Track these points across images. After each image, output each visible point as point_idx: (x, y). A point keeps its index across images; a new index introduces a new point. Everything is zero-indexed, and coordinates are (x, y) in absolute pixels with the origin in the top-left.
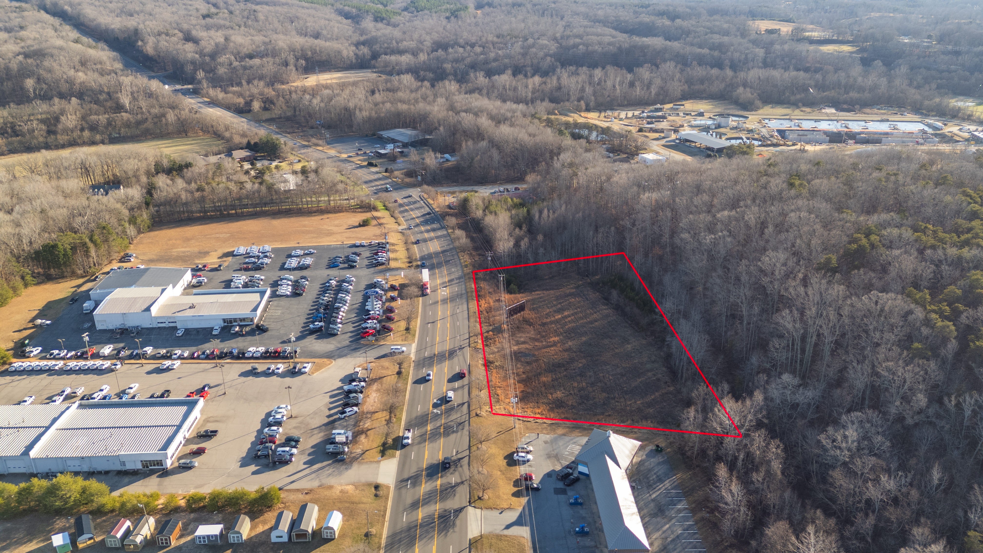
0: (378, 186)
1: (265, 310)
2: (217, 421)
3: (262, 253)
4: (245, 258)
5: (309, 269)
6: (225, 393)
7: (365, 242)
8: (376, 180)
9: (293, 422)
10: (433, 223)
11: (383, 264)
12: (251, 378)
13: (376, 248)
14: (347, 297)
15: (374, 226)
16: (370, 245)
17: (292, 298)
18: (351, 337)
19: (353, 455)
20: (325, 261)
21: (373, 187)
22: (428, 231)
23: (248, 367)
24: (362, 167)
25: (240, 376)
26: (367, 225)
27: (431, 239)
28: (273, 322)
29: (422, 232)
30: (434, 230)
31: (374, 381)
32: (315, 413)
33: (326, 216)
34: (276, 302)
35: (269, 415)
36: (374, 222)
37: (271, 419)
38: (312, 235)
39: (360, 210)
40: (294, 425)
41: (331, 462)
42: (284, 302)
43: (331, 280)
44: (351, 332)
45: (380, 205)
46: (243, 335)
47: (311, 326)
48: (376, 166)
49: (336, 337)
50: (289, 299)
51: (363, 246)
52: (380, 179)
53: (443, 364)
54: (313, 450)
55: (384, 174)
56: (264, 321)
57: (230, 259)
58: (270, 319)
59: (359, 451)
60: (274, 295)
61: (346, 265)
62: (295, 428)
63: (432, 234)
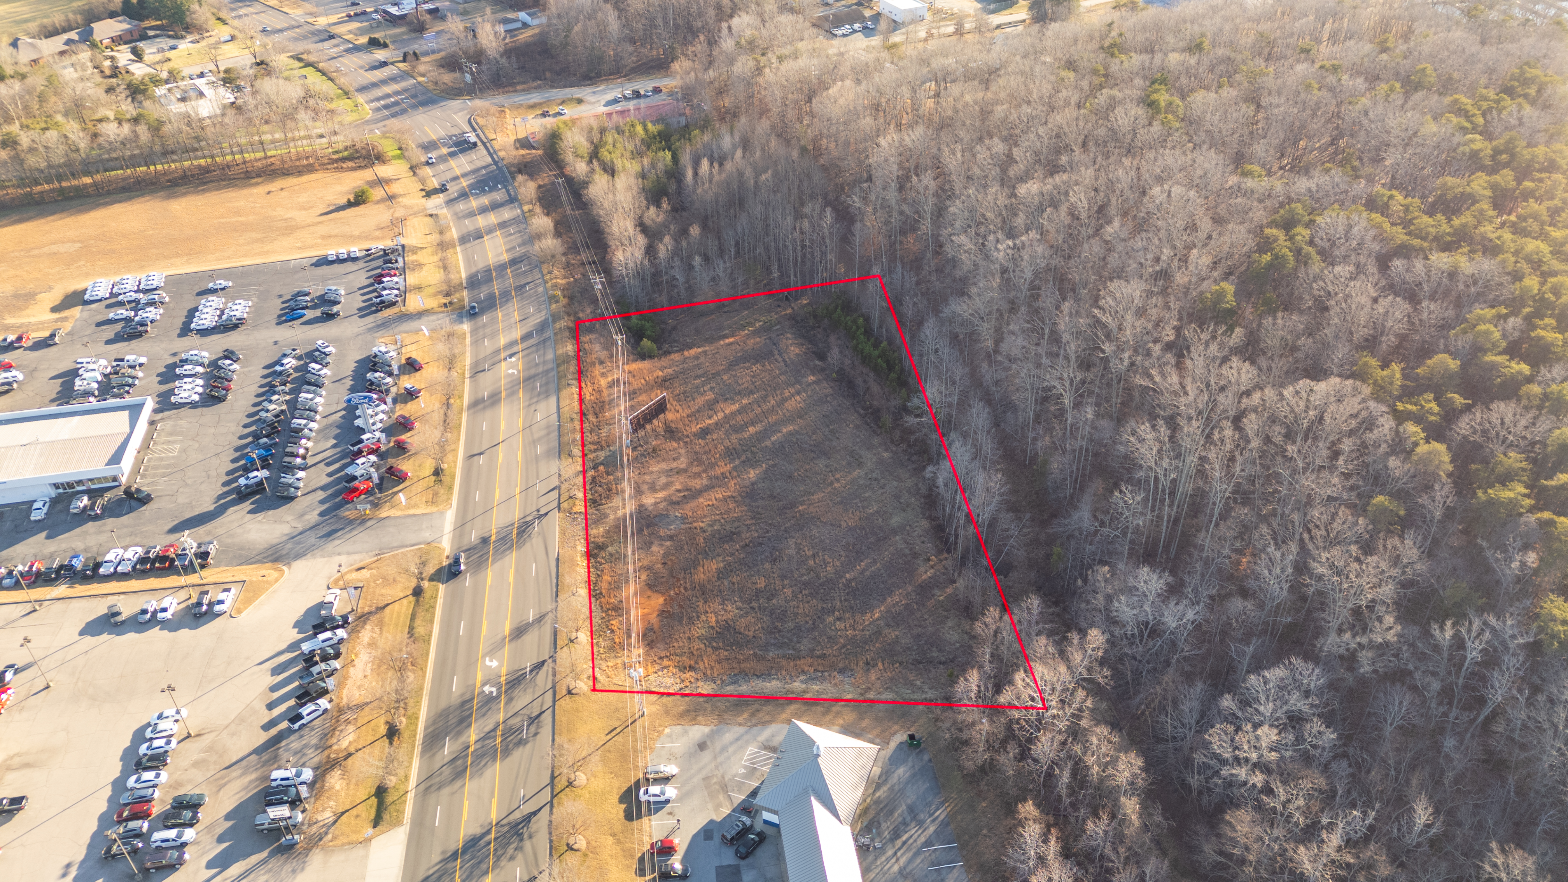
0: (388, 96)
1: (146, 446)
2: (27, 765)
3: (146, 291)
4: (108, 306)
5: (242, 328)
6: (48, 687)
7: (356, 250)
8: (384, 82)
9: (193, 750)
10: (493, 189)
11: (393, 304)
12: (105, 636)
13: (379, 262)
14: (318, 399)
15: (378, 202)
16: (368, 255)
17: (205, 410)
18: (322, 502)
19: (314, 829)
20: (275, 307)
21: (378, 99)
22: (483, 210)
23: (100, 608)
24: (357, 49)
25: (82, 633)
26: (364, 202)
27: (490, 231)
28: (164, 475)
29: (471, 214)
30: (495, 206)
31: (364, 618)
32: (240, 719)
33: (280, 183)
34: (169, 422)
35: (139, 736)
36: (377, 193)
37: (143, 749)
38: (254, 235)
39: (350, 164)
40: (195, 757)
41: (265, 854)
42: (186, 420)
43: (285, 355)
44: (323, 488)
45: (389, 148)
46: (96, 518)
47: (242, 481)
48: (385, 46)
49: (293, 504)
50: (199, 410)
51: (355, 259)
52: (393, 79)
53: (507, 559)
54: (229, 824)
55: (401, 65)
56: (143, 477)
57: (76, 312)
58: (156, 468)
59: (327, 816)
60: (165, 403)
61: (318, 313)
62: (196, 764)
63: (492, 218)
